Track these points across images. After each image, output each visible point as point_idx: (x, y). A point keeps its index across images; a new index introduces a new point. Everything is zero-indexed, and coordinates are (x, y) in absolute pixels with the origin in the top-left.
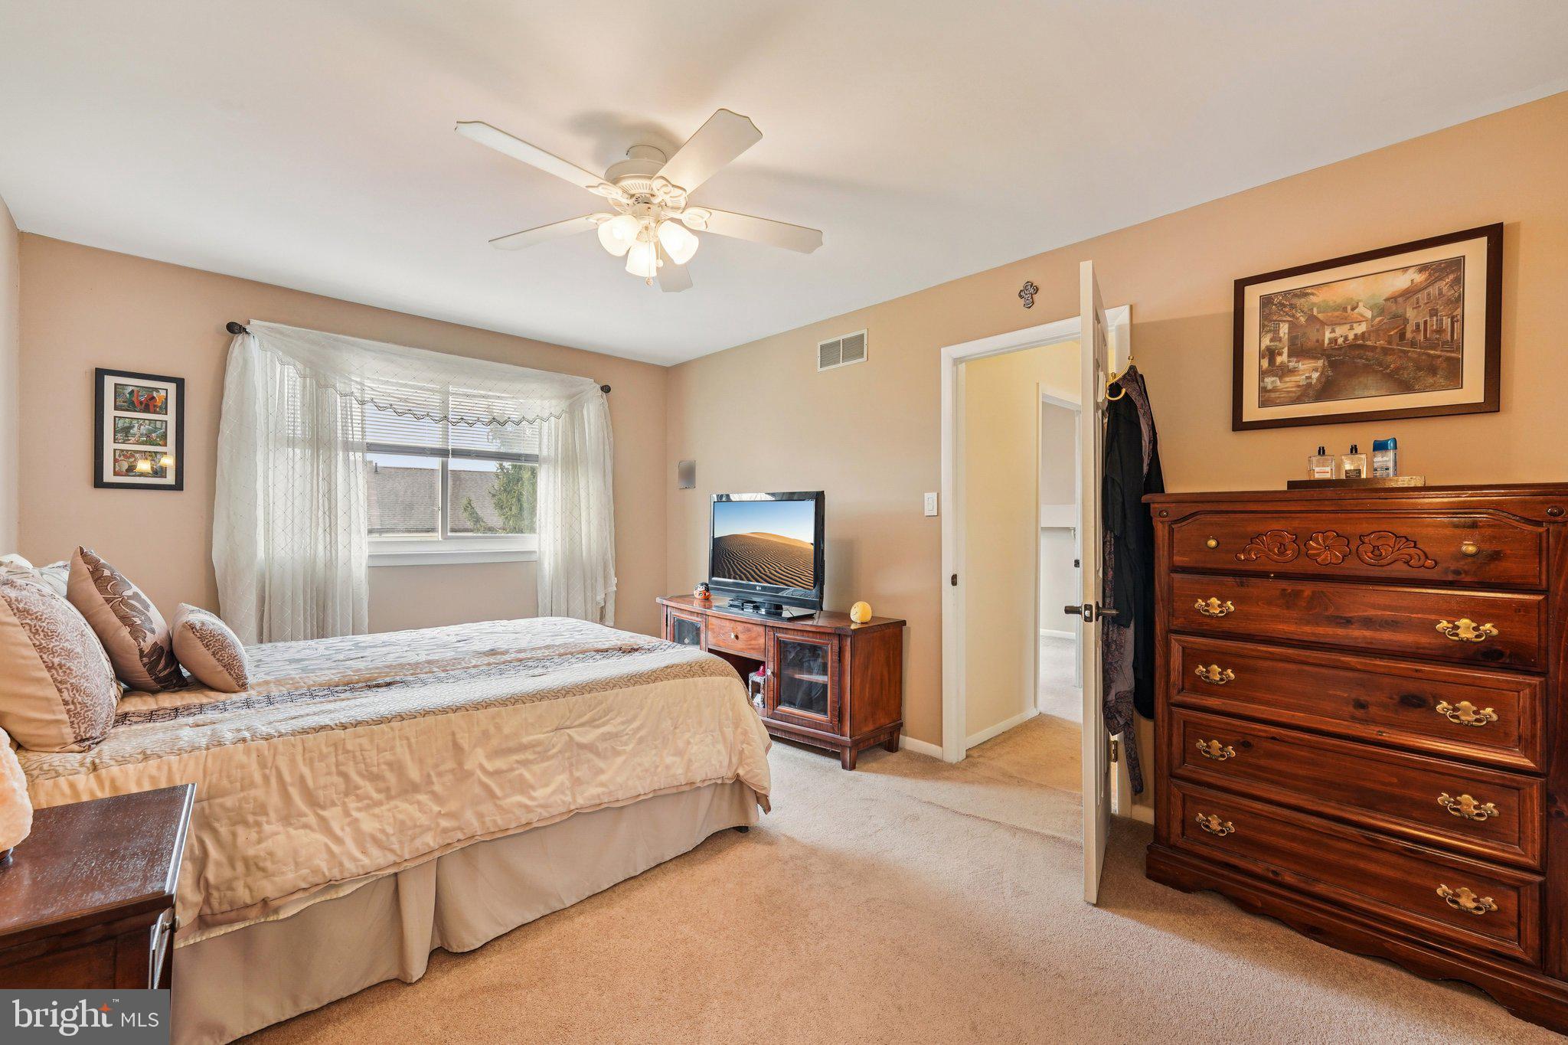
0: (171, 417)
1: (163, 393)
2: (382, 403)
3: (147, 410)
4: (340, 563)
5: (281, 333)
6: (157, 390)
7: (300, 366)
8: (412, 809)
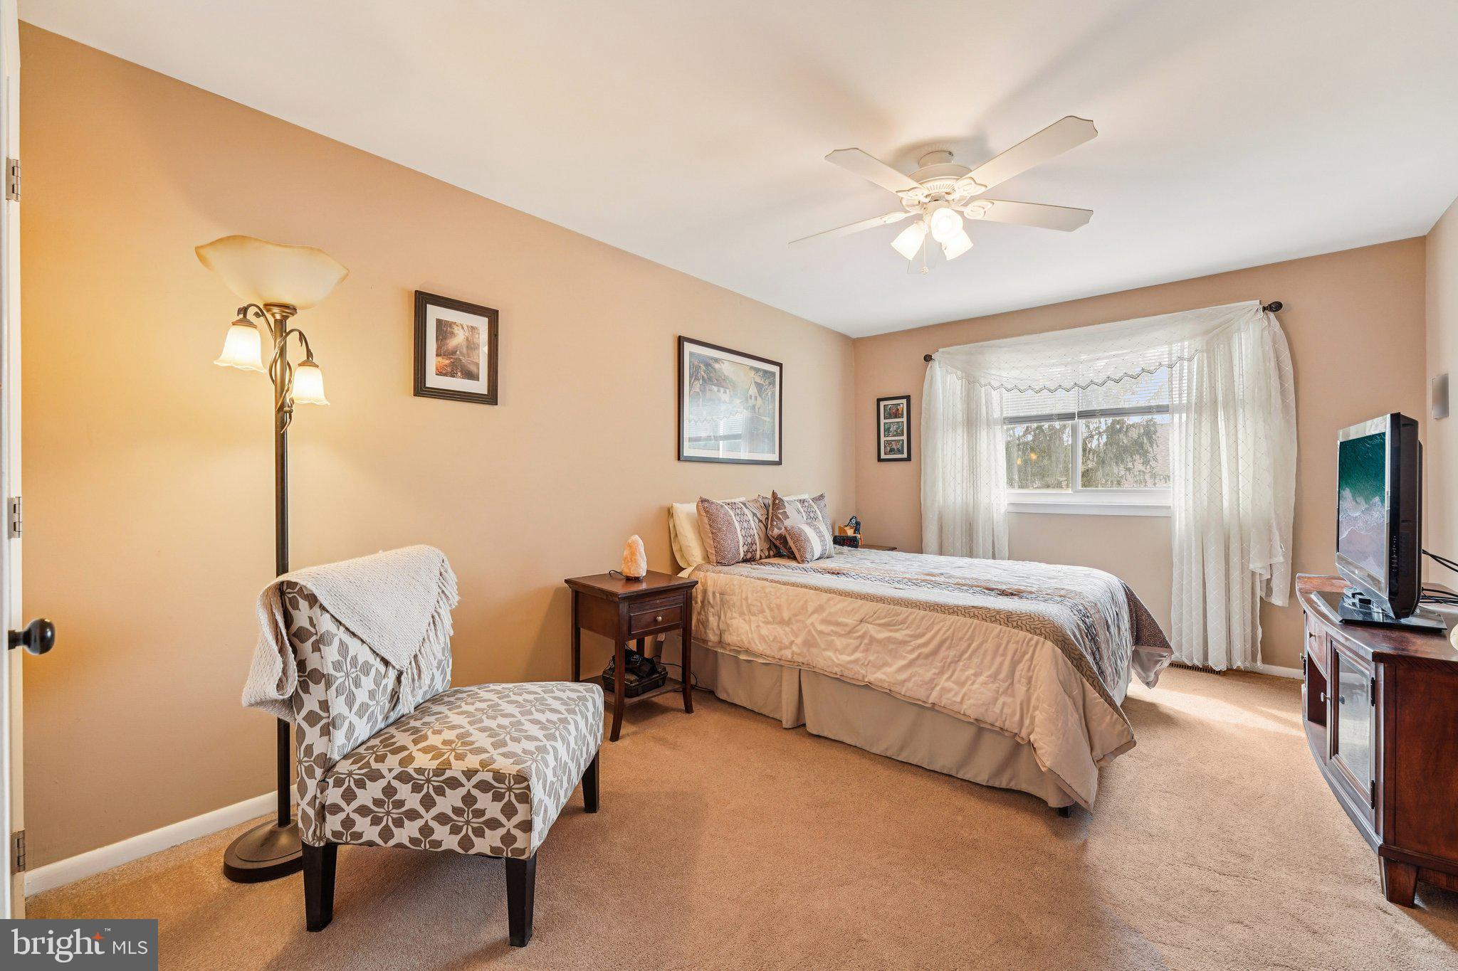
0: (905, 419)
1: (901, 405)
2: (1009, 387)
3: (896, 417)
4: (995, 510)
5: (949, 353)
6: (899, 404)
7: (959, 373)
8: (781, 632)
